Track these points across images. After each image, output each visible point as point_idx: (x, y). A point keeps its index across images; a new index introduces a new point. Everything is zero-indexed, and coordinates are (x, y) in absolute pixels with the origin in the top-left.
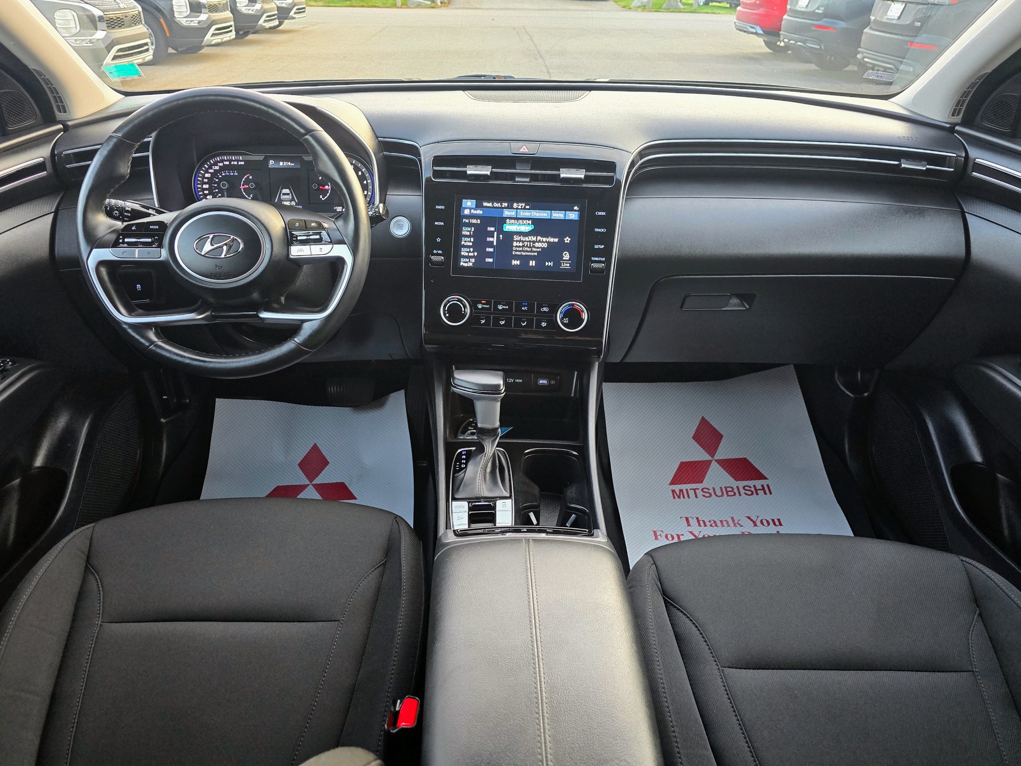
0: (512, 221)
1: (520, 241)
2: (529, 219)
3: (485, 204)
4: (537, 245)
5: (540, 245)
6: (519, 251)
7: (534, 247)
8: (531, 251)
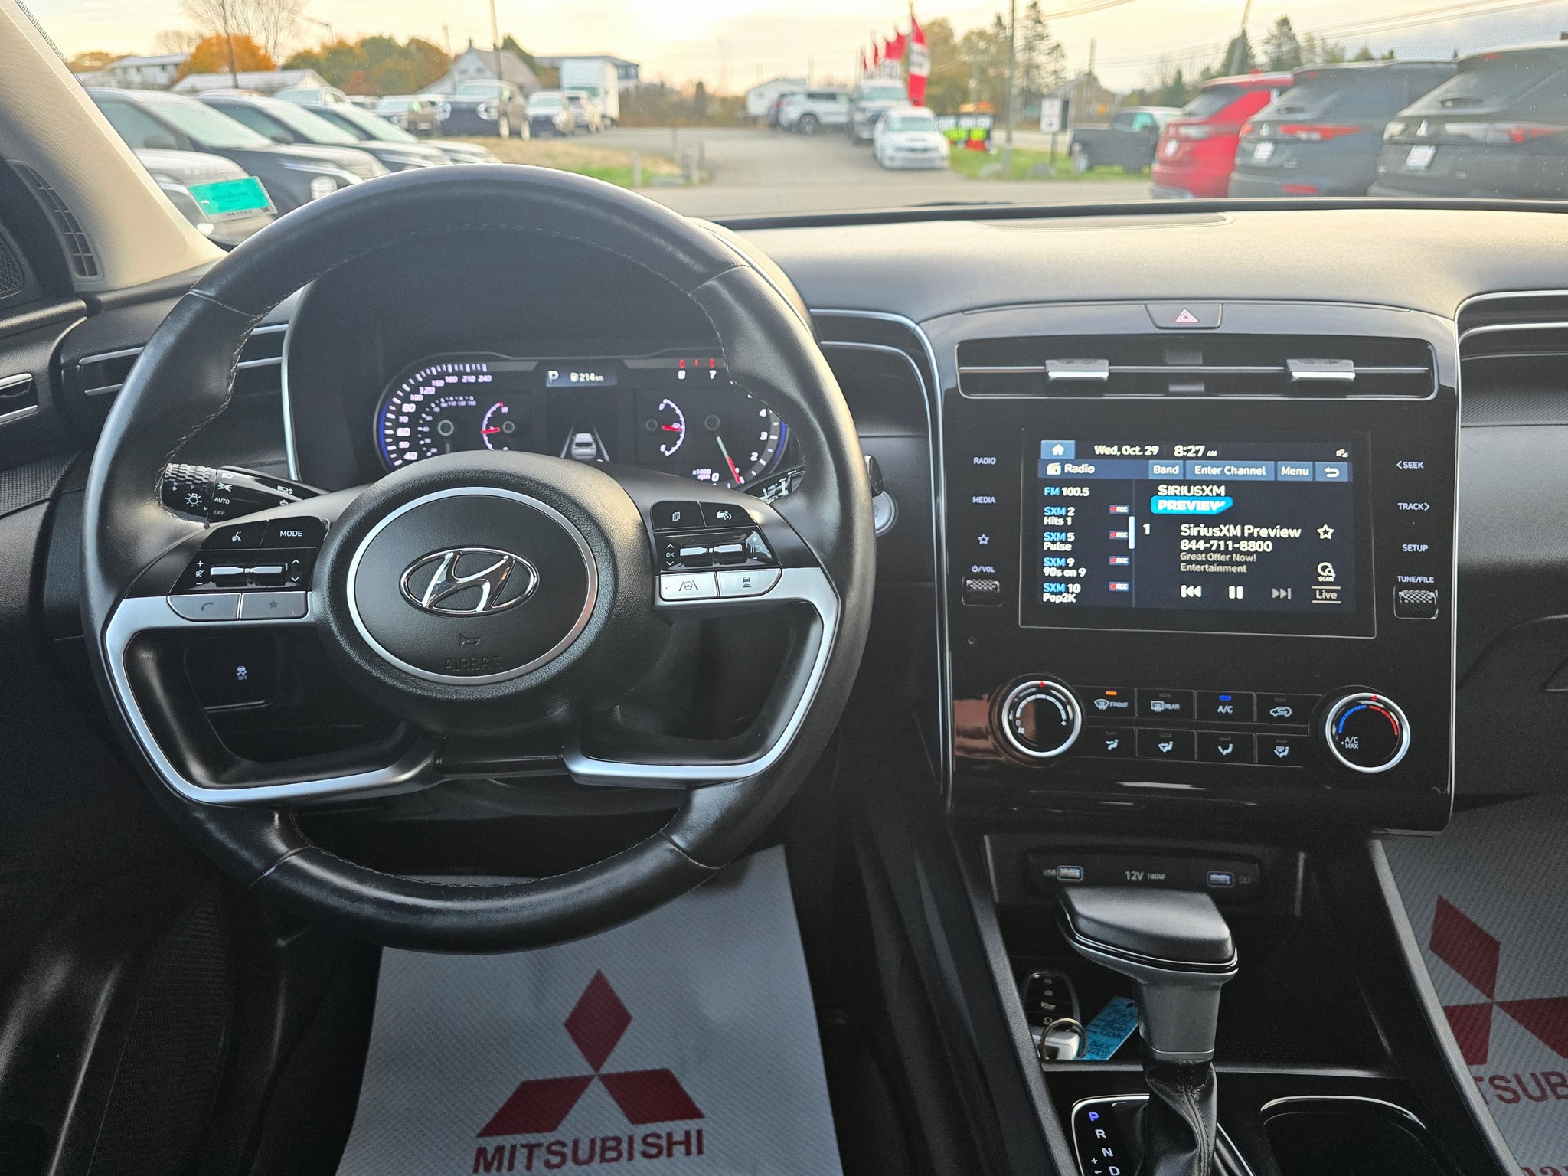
0: (1174, 490)
1: (1198, 538)
2: (1219, 484)
3: (1100, 450)
4: (1244, 546)
5: (1253, 546)
6: (1197, 563)
7: (1237, 551)
8: (1231, 563)
